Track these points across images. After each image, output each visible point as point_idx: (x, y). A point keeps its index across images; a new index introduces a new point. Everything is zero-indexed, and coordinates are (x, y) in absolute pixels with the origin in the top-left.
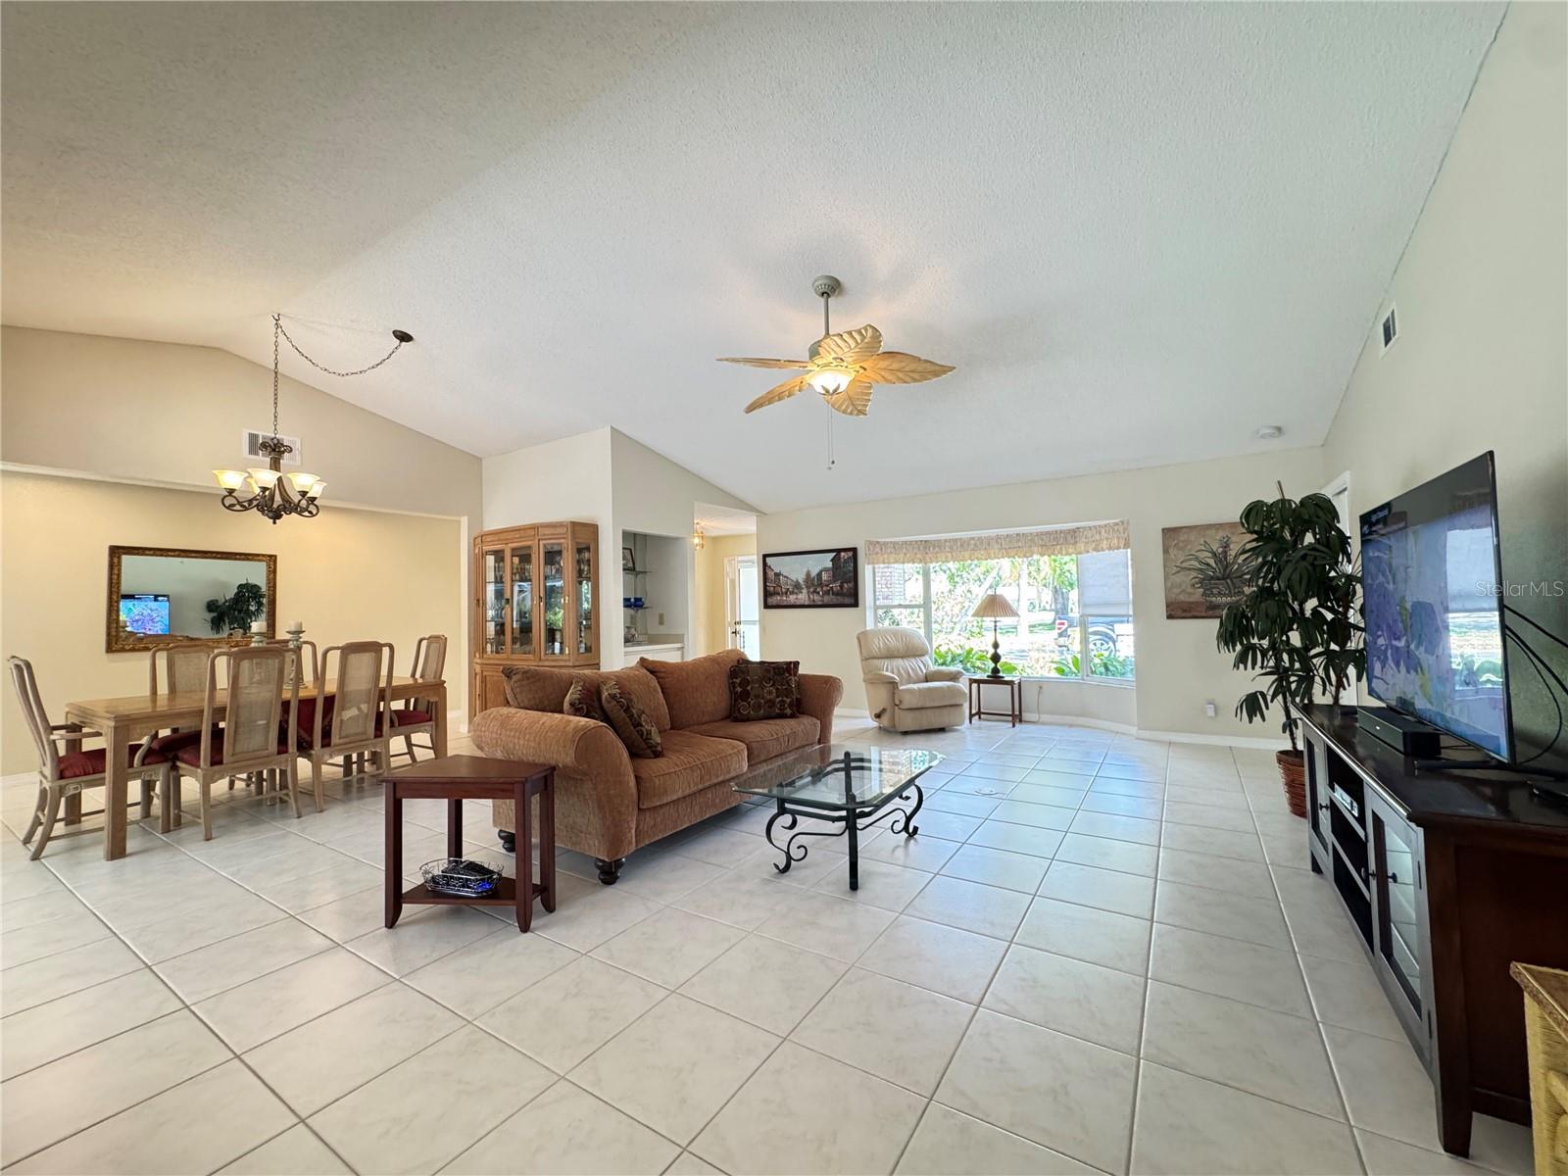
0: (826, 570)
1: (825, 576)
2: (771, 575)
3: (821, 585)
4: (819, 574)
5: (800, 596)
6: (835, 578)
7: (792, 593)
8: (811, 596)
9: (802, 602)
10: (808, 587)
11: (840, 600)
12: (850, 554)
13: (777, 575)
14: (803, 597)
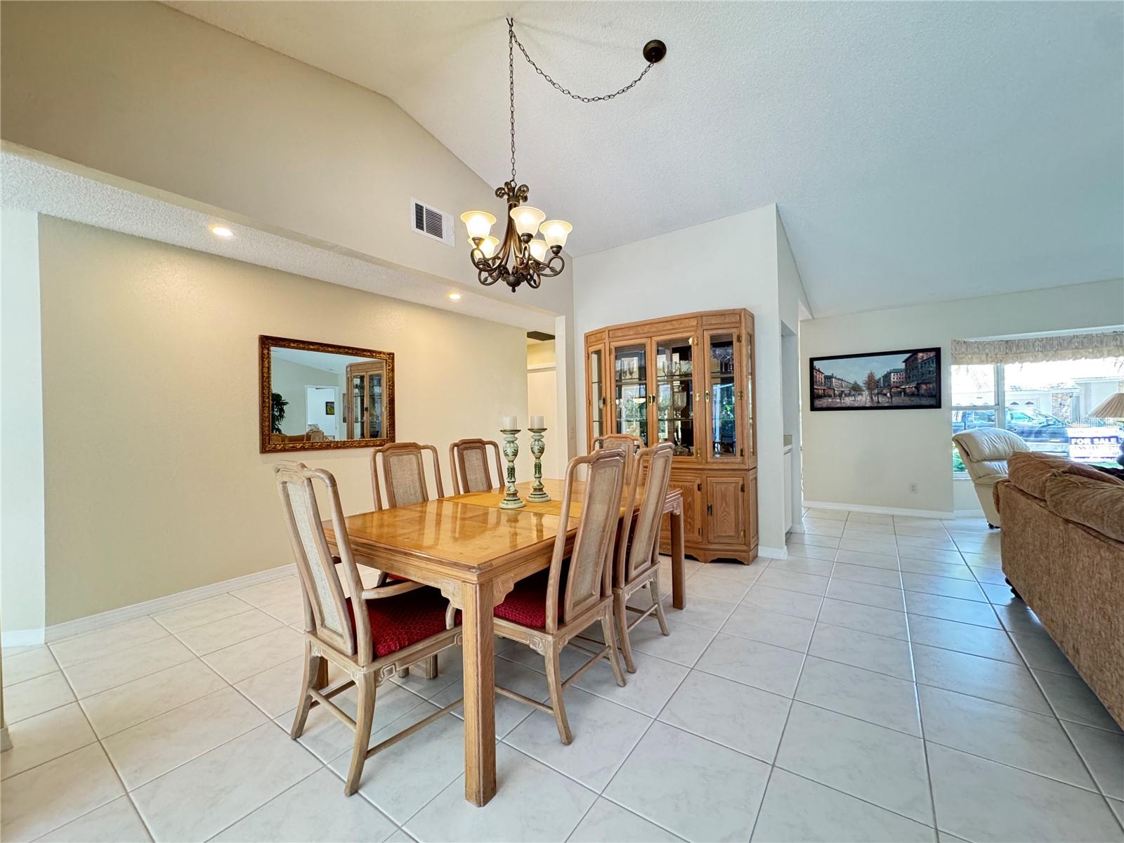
0: (896, 371)
1: (894, 378)
2: (819, 377)
3: (890, 387)
4: (887, 377)
5: (859, 398)
6: (908, 379)
7: (849, 395)
8: (875, 399)
9: (862, 405)
10: (870, 389)
11: (916, 401)
12: (932, 354)
13: (829, 378)
14: (864, 399)
